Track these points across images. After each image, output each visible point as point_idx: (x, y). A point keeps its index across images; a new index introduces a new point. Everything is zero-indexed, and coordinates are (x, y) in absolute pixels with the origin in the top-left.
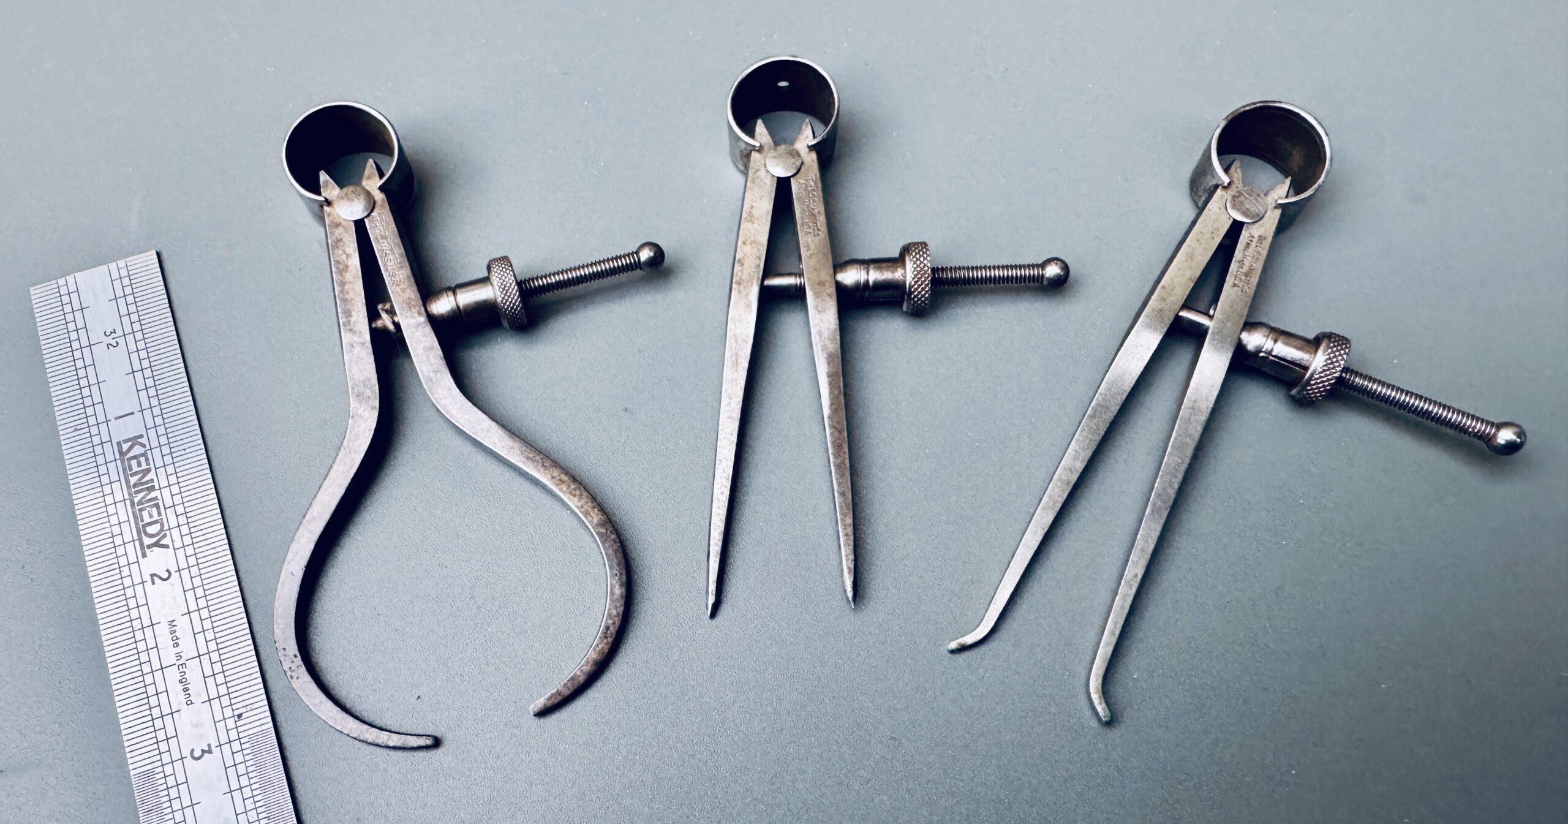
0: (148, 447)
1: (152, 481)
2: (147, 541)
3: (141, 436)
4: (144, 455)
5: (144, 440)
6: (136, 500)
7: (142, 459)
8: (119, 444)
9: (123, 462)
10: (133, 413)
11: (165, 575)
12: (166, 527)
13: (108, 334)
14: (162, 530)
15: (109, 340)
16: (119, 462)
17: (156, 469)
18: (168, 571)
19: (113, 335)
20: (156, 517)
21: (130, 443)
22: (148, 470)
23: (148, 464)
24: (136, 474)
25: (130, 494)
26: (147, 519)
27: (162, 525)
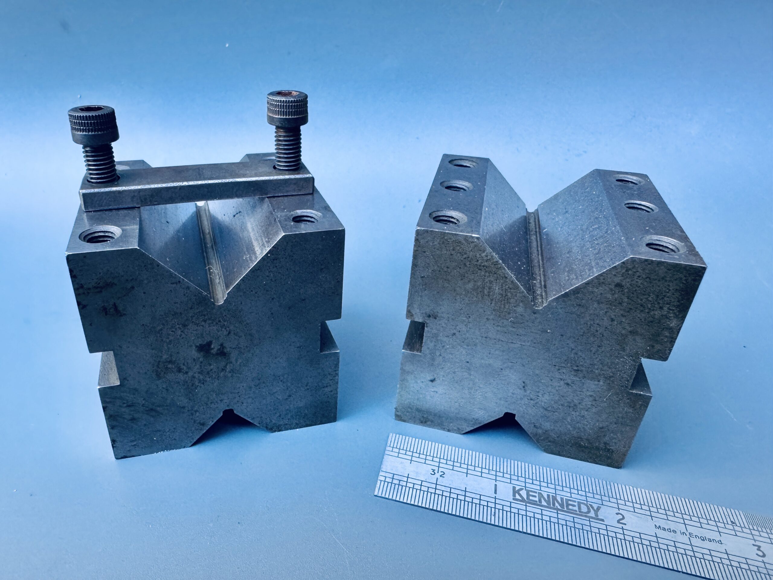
0: (524, 488)
1: (548, 496)
2: (592, 514)
3: (514, 488)
4: (528, 492)
5: (517, 488)
6: (559, 507)
7: (531, 493)
8: (514, 499)
9: (530, 503)
10: (496, 485)
11: (620, 517)
12: (586, 502)
13: (433, 473)
14: (587, 505)
15: (437, 475)
16: (527, 505)
17: (540, 490)
18: (617, 514)
19: (436, 472)
20: (576, 504)
21: (517, 495)
22: (541, 495)
23: (536, 492)
24: (540, 501)
25: (554, 509)
26: (576, 508)
27: (583, 503)
